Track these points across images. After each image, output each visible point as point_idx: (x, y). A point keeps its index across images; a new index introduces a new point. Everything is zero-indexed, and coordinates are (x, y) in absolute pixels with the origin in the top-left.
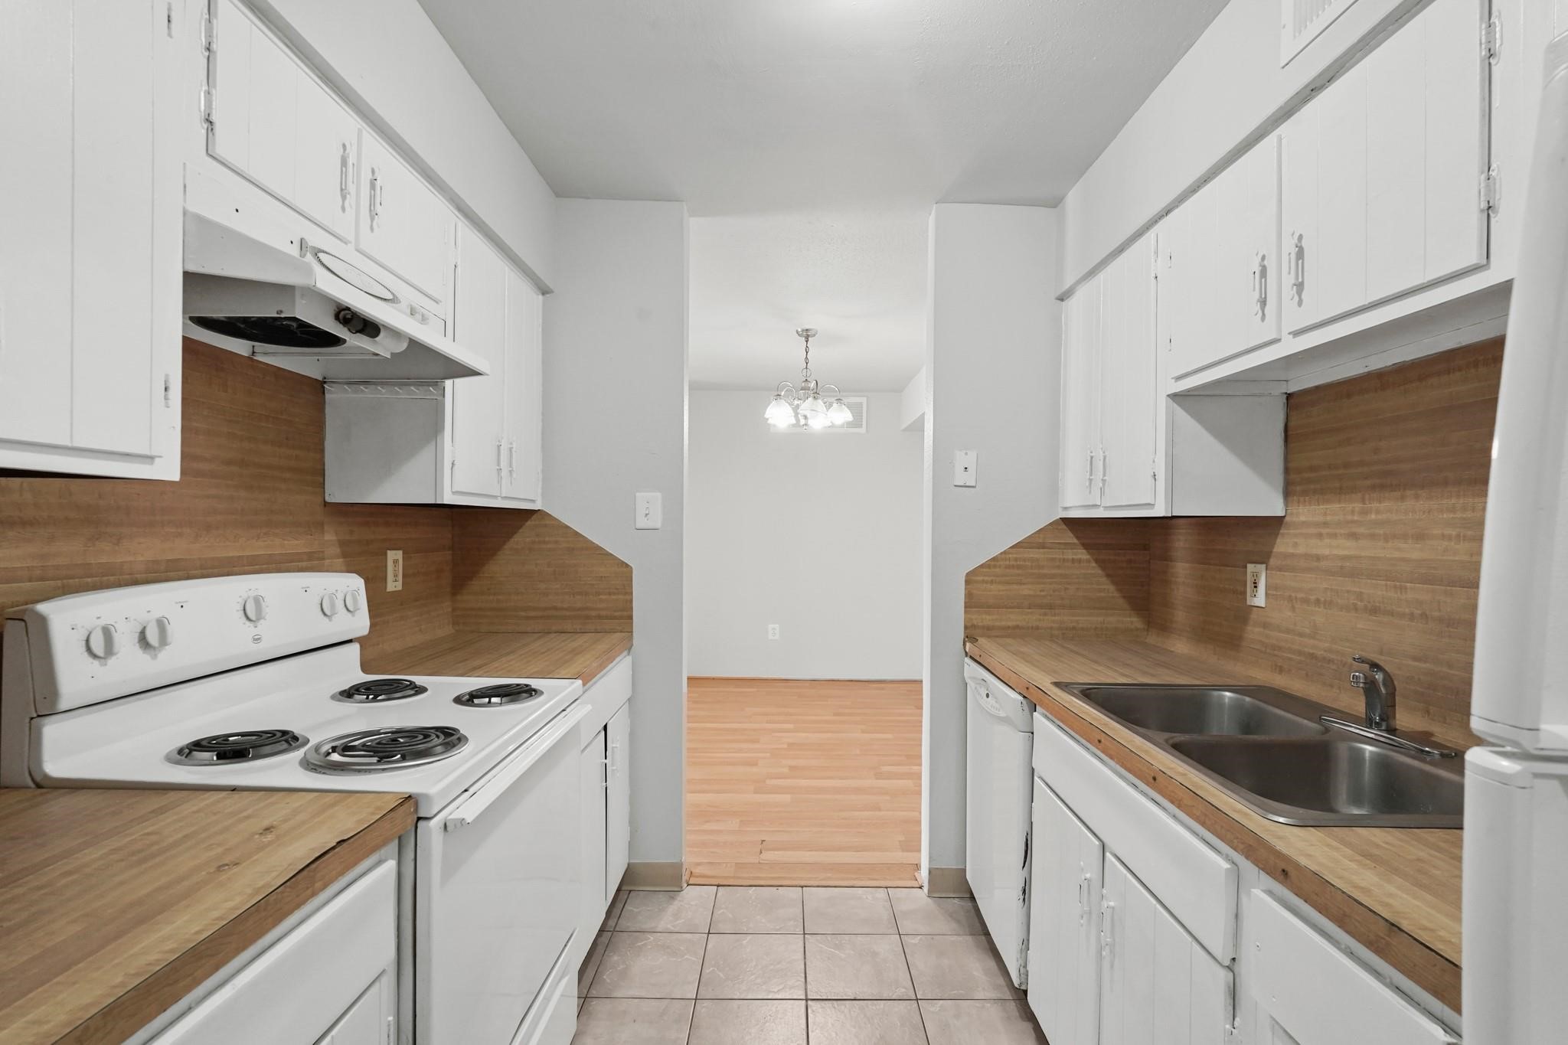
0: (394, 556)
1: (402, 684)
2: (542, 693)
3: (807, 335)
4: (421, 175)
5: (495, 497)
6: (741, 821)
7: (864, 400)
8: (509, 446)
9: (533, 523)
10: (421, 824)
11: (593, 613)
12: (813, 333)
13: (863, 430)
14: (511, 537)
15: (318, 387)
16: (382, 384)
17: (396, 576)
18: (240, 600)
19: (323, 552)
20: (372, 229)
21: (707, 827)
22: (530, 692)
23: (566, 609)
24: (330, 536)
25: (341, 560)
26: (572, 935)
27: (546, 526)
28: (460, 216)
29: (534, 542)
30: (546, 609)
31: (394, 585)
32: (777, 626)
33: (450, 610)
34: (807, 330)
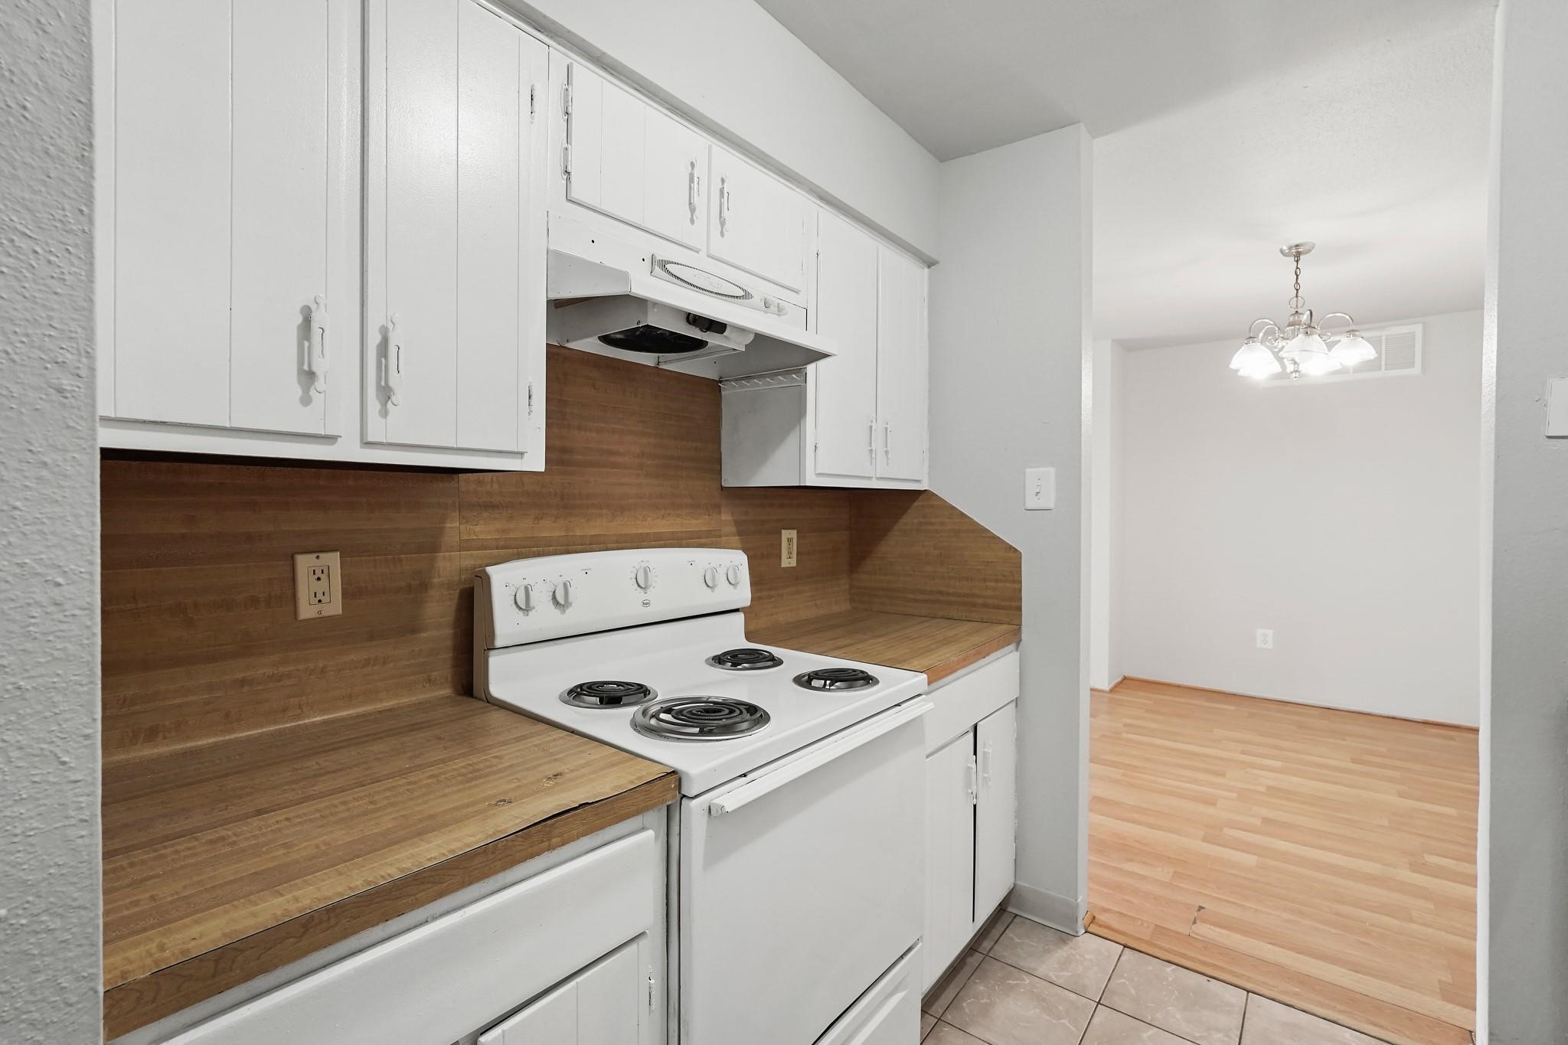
0: (789, 535)
1: (762, 654)
2: (877, 682)
3: (1297, 253)
4: (780, 176)
5: (870, 478)
6: (1175, 872)
7: (1418, 329)
8: (885, 426)
9: (920, 503)
10: (684, 800)
11: (980, 601)
12: (1307, 248)
13: (1416, 370)
14: (900, 518)
15: (713, 387)
16: (759, 377)
17: (790, 553)
18: (634, 571)
19: (720, 530)
20: (722, 234)
21: (1128, 867)
22: (868, 680)
23: (953, 594)
24: (726, 517)
25: (737, 538)
26: (910, 950)
27: (932, 506)
28: (822, 204)
29: (921, 524)
30: (931, 593)
31: (788, 561)
32: (1270, 632)
33: (847, 587)
34: (1297, 246)
